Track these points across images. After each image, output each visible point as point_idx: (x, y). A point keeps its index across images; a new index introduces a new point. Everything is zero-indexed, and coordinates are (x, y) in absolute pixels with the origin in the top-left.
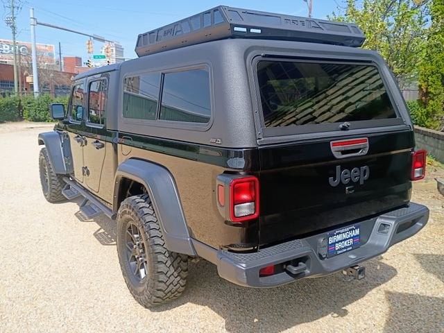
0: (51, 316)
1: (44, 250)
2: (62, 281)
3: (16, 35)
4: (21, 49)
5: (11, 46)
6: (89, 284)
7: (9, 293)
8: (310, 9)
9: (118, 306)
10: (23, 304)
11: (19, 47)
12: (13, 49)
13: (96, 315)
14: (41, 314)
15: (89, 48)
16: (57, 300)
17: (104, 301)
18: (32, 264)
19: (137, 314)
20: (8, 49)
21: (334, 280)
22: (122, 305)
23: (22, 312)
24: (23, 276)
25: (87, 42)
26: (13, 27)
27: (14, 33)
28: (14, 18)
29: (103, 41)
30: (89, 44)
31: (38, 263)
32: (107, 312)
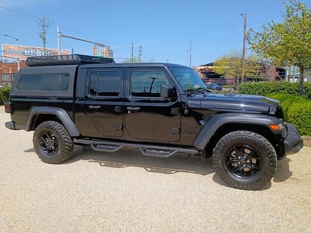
0: (110, 229)
1: (92, 184)
2: (110, 205)
3: (46, 44)
4: (48, 53)
5: (42, 52)
6: (129, 208)
7: (77, 212)
8: (245, 20)
9: (154, 224)
10: (89, 220)
11: (47, 52)
12: (43, 53)
13: (140, 229)
14: (103, 227)
15: (94, 51)
16: (111, 218)
17: (144, 220)
18: (87, 193)
19: (169, 229)
20: (40, 53)
21: (307, 210)
22: (157, 223)
23: (90, 226)
24: (83, 201)
25: (93, 48)
26: (44, 39)
27: (45, 43)
28: (45, 33)
29: (104, 46)
30: (94, 49)
31: (90, 192)
32: (148, 227)
